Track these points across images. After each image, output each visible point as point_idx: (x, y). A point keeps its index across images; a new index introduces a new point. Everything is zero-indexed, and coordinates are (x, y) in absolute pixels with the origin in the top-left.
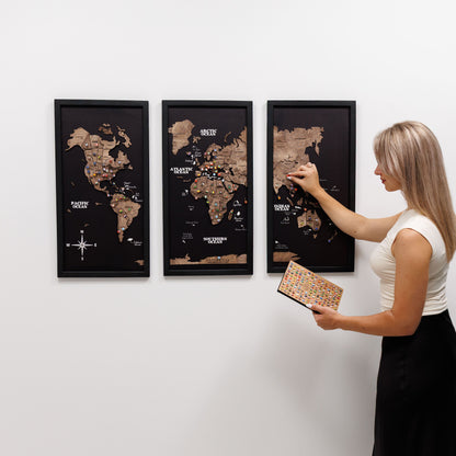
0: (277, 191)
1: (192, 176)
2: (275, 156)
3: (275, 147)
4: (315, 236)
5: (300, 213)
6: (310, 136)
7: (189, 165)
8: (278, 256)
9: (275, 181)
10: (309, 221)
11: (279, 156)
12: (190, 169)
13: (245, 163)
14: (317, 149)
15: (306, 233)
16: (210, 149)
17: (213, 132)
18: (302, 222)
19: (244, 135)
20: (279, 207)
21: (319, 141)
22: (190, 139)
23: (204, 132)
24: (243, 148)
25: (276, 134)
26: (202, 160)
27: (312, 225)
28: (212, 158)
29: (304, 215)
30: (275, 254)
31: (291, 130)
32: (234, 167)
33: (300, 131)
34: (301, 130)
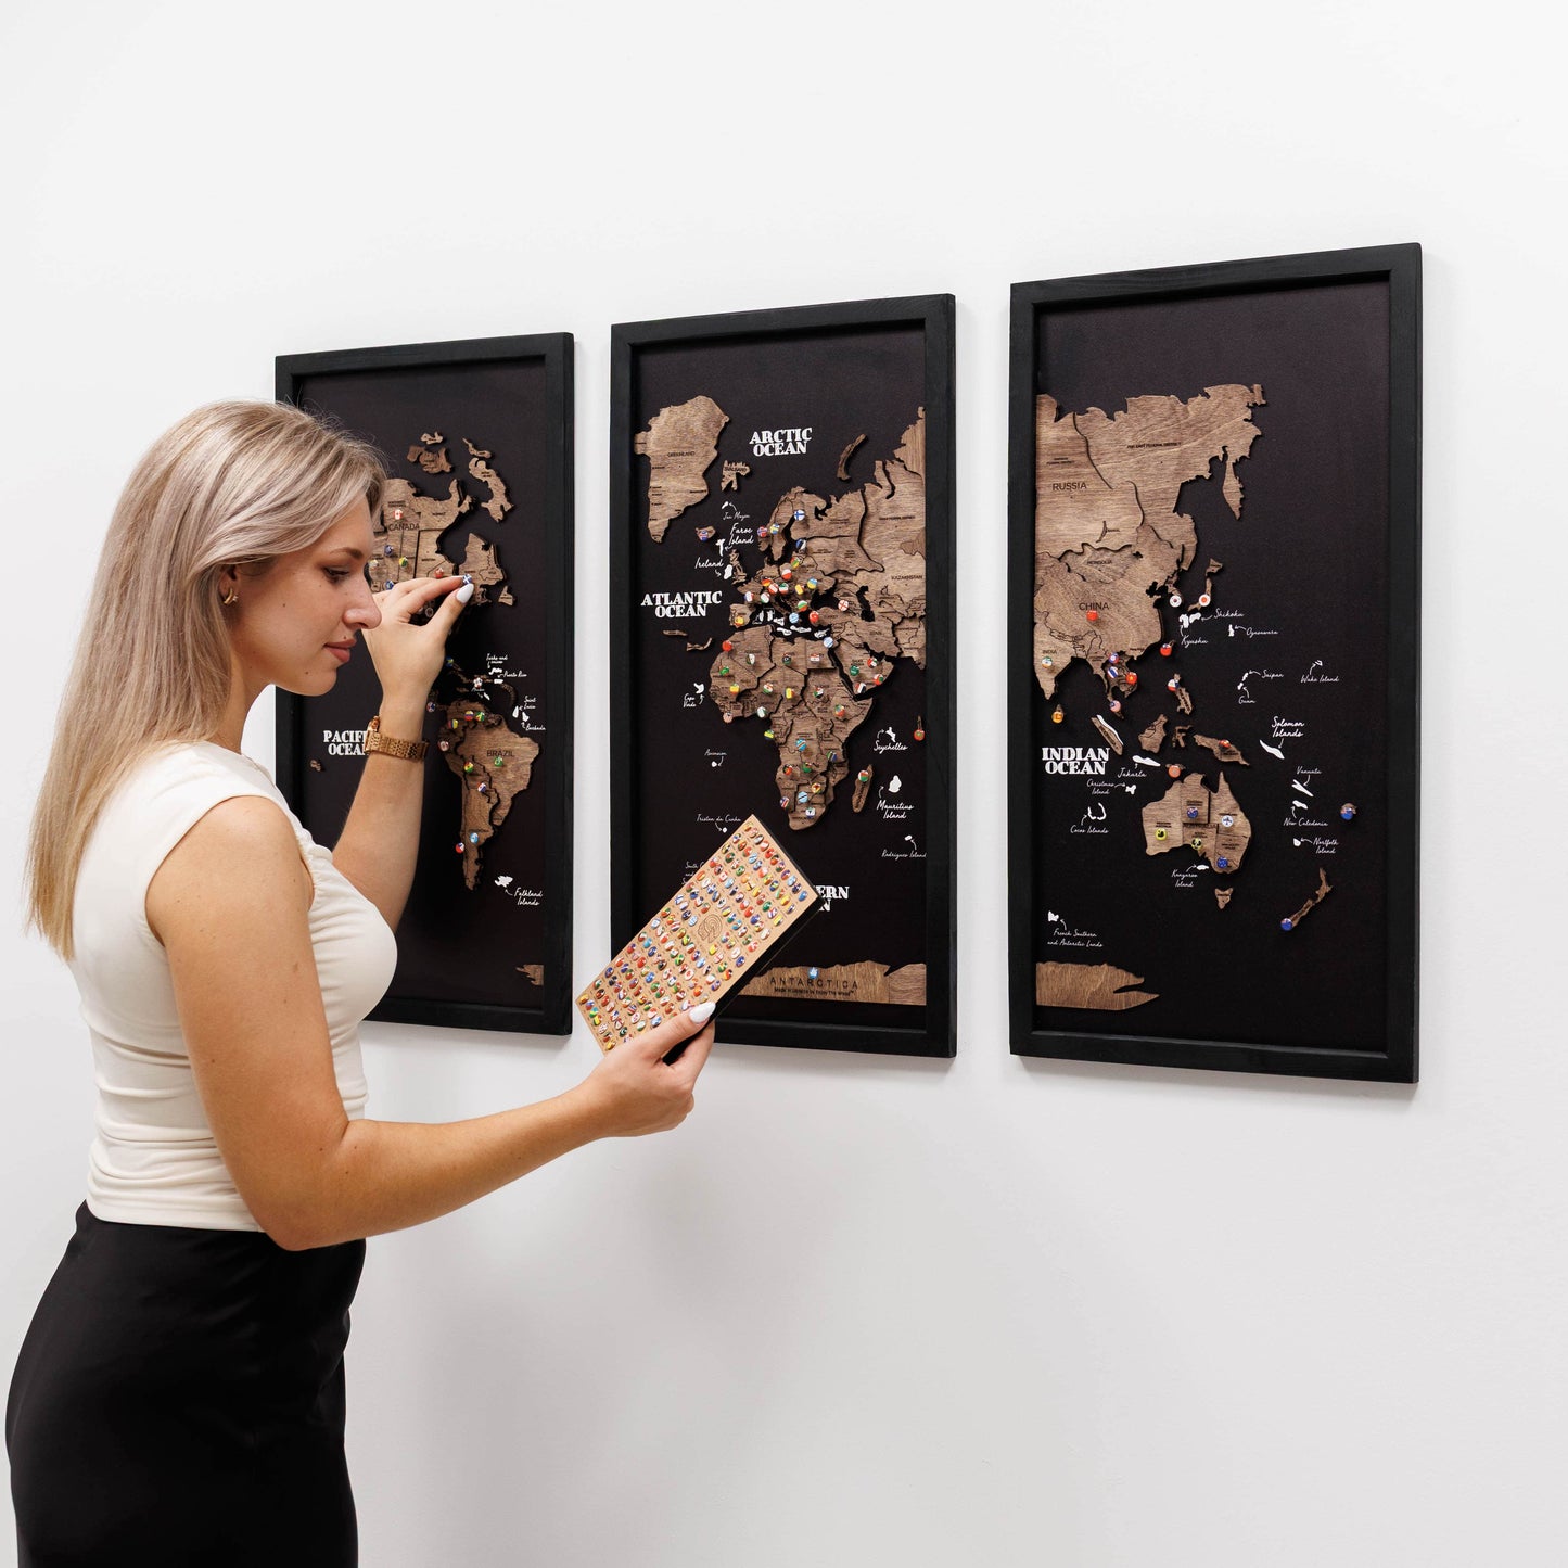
0: (1048, 686)
1: (717, 626)
2: (1043, 529)
3: (1044, 488)
4: (1223, 898)
5: (1155, 786)
6: (1200, 428)
7: (710, 581)
8: (1059, 983)
9: (1042, 639)
10: (1193, 822)
11: (1061, 526)
12: (713, 598)
13: (918, 566)
14: (1232, 488)
15: (1181, 880)
16: (784, 513)
17: (798, 440)
18: (1163, 827)
19: (913, 441)
20: (1061, 760)
21: (1239, 449)
22: (712, 473)
23: (765, 443)
24: (910, 499)
25: (1051, 432)
26: (753, 560)
27: (1207, 843)
28: (791, 547)
29: (1172, 794)
30: (1046, 969)
31: (1113, 406)
32: (875, 583)
33: (1153, 411)
34: (1161, 404)
